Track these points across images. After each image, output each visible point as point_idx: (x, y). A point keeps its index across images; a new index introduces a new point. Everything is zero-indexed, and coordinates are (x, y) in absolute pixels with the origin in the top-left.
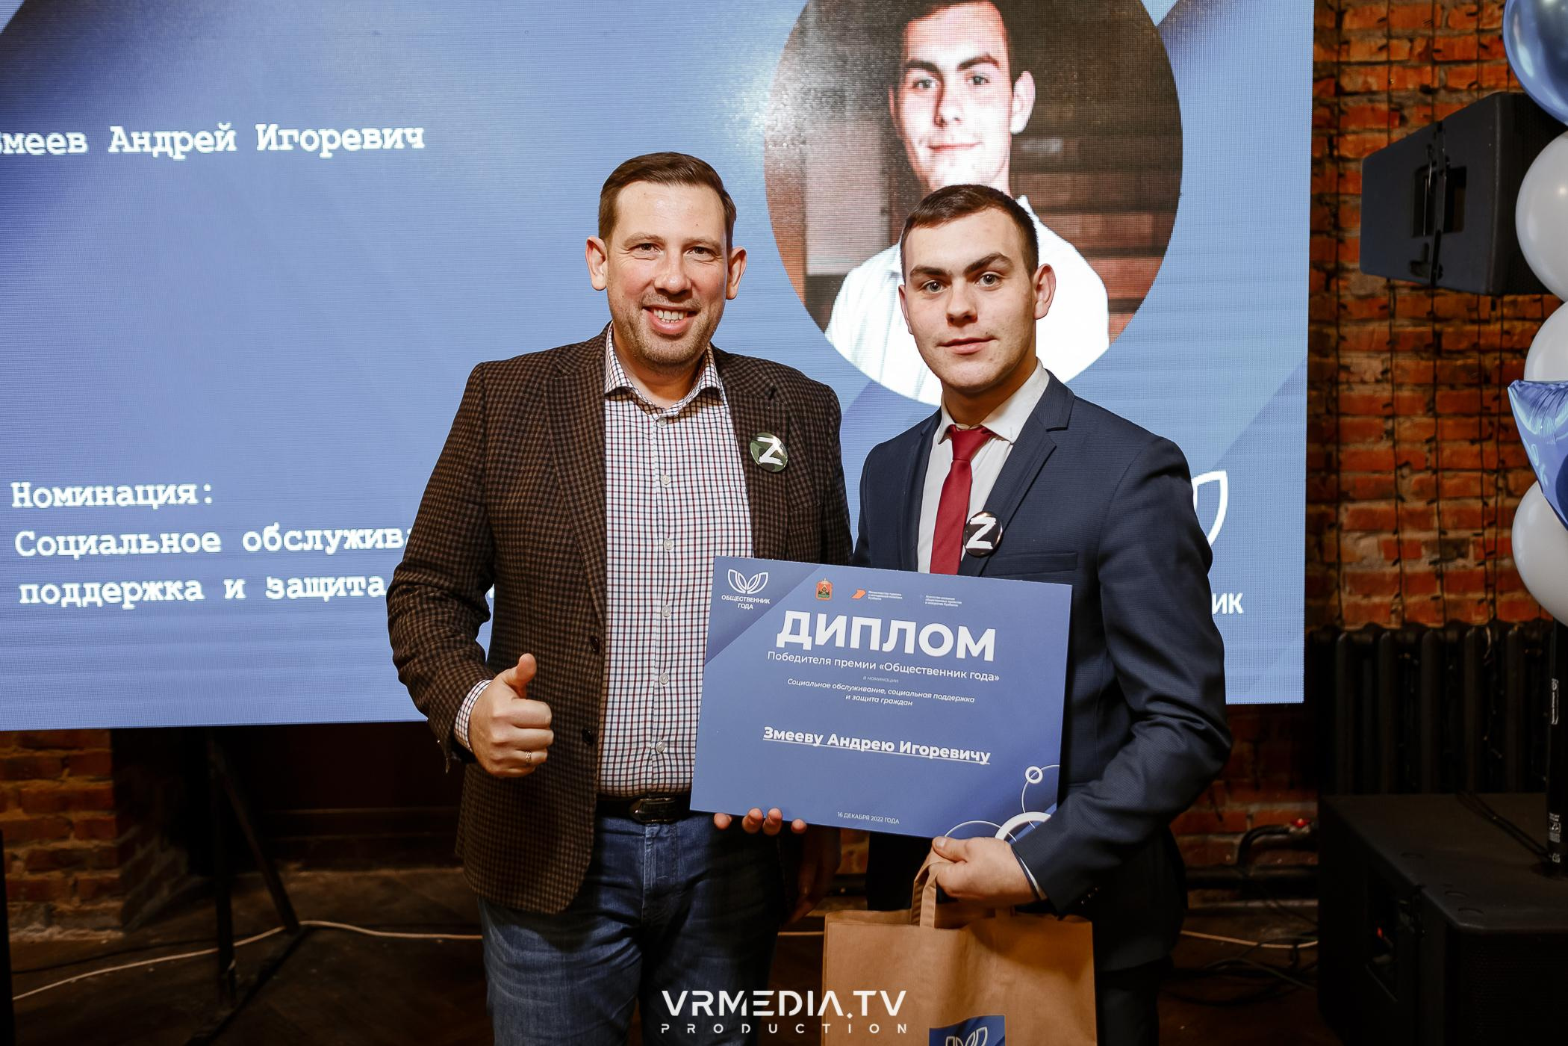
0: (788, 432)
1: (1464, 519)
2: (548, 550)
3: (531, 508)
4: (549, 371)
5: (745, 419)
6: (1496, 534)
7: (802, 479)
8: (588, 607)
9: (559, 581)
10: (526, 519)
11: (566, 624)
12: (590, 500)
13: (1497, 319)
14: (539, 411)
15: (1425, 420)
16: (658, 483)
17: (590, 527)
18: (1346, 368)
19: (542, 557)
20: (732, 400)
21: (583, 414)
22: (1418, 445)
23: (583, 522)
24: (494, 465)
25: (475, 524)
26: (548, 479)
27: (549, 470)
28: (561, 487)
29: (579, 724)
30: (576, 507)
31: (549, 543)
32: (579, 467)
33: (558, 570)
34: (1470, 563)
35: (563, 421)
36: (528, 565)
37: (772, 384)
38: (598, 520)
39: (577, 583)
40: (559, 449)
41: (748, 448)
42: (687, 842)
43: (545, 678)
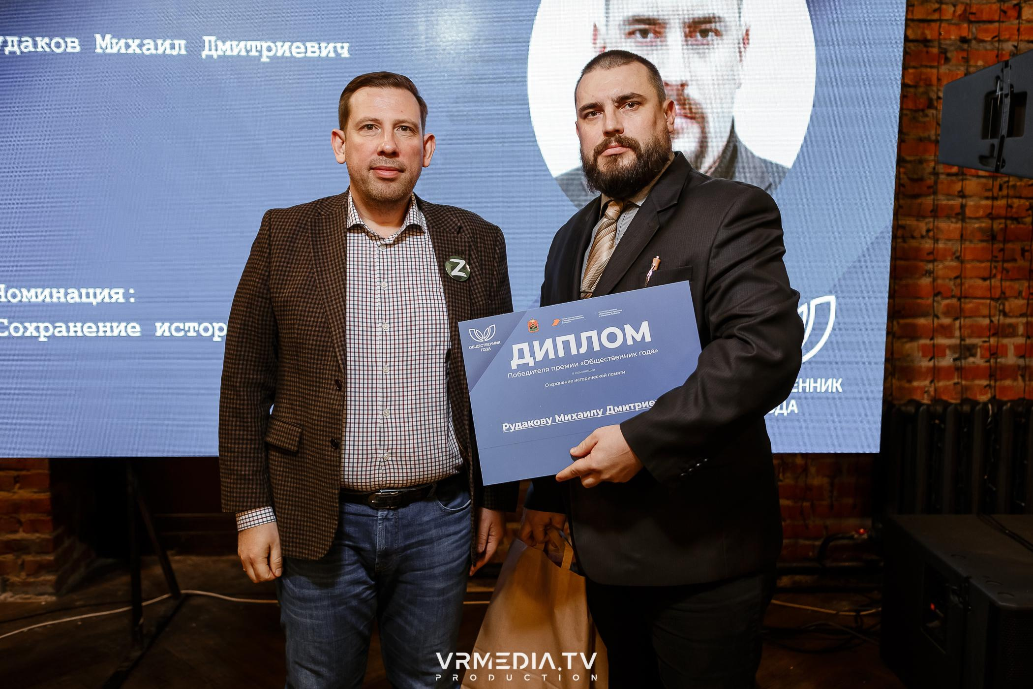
0: (470, 255)
2: (309, 326)
3: (299, 299)
4: (313, 213)
5: (442, 247)
6: (998, 341)
7: (479, 286)
8: (334, 361)
9: (316, 345)
10: (296, 306)
11: (320, 373)
12: (336, 293)
13: (1003, 197)
14: (305, 238)
16: (379, 287)
17: (336, 310)
20: (433, 234)
21: (333, 240)
23: (331, 308)
24: (276, 272)
25: (264, 311)
26: (310, 281)
27: (311, 275)
28: (318, 286)
29: (329, 437)
30: (327, 298)
31: (310, 321)
32: (330, 273)
33: (315, 338)
35: (320, 244)
36: (296, 335)
37: (459, 224)
38: (341, 306)
39: (327, 346)
40: (318, 262)
41: (444, 266)
42: (405, 522)
43: (307, 408)
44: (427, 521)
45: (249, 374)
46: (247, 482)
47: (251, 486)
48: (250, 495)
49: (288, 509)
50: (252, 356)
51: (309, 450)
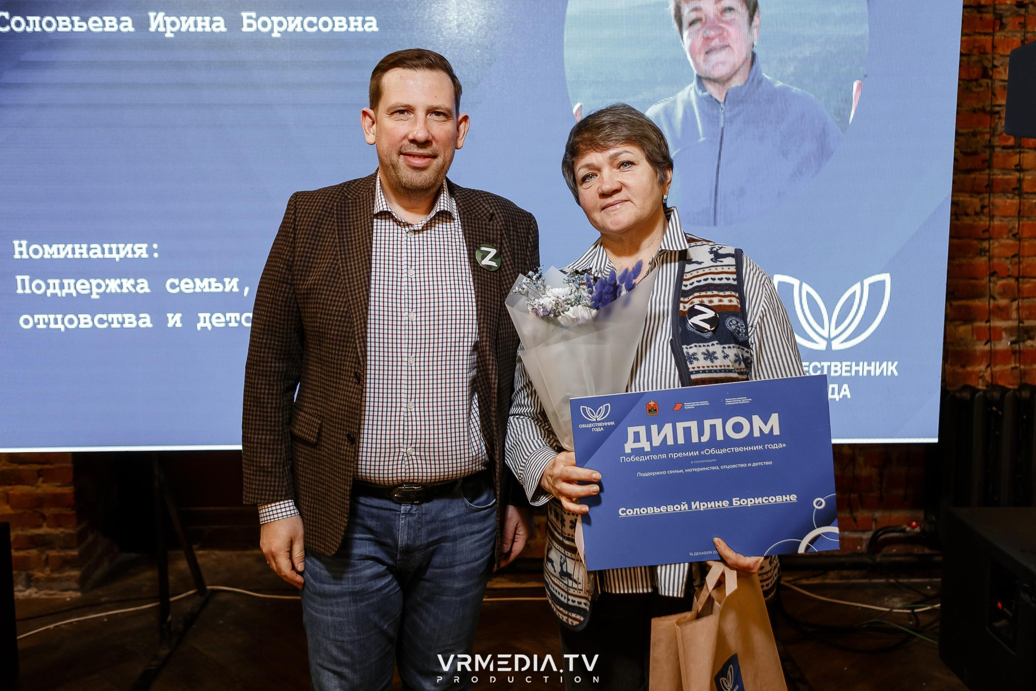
0: (502, 244)
2: (331, 315)
3: (322, 287)
4: (339, 197)
5: (472, 234)
7: (509, 276)
8: (354, 353)
9: (337, 335)
10: (319, 294)
11: (341, 364)
12: (360, 282)
14: (331, 223)
16: (406, 275)
17: (359, 300)
19: (327, 319)
20: (464, 222)
21: (360, 226)
23: (354, 297)
24: (300, 258)
25: (287, 297)
26: (334, 268)
27: (335, 262)
28: (342, 273)
29: (346, 430)
30: (350, 287)
31: (332, 310)
32: (354, 261)
33: (337, 328)
35: (346, 230)
36: (318, 325)
37: (491, 211)
38: (363, 295)
39: (348, 337)
40: (342, 248)
41: (474, 254)
42: (429, 517)
43: (327, 399)
44: (451, 518)
45: (271, 362)
46: (266, 474)
47: (269, 479)
48: (268, 488)
50: (274, 344)
51: (326, 443)
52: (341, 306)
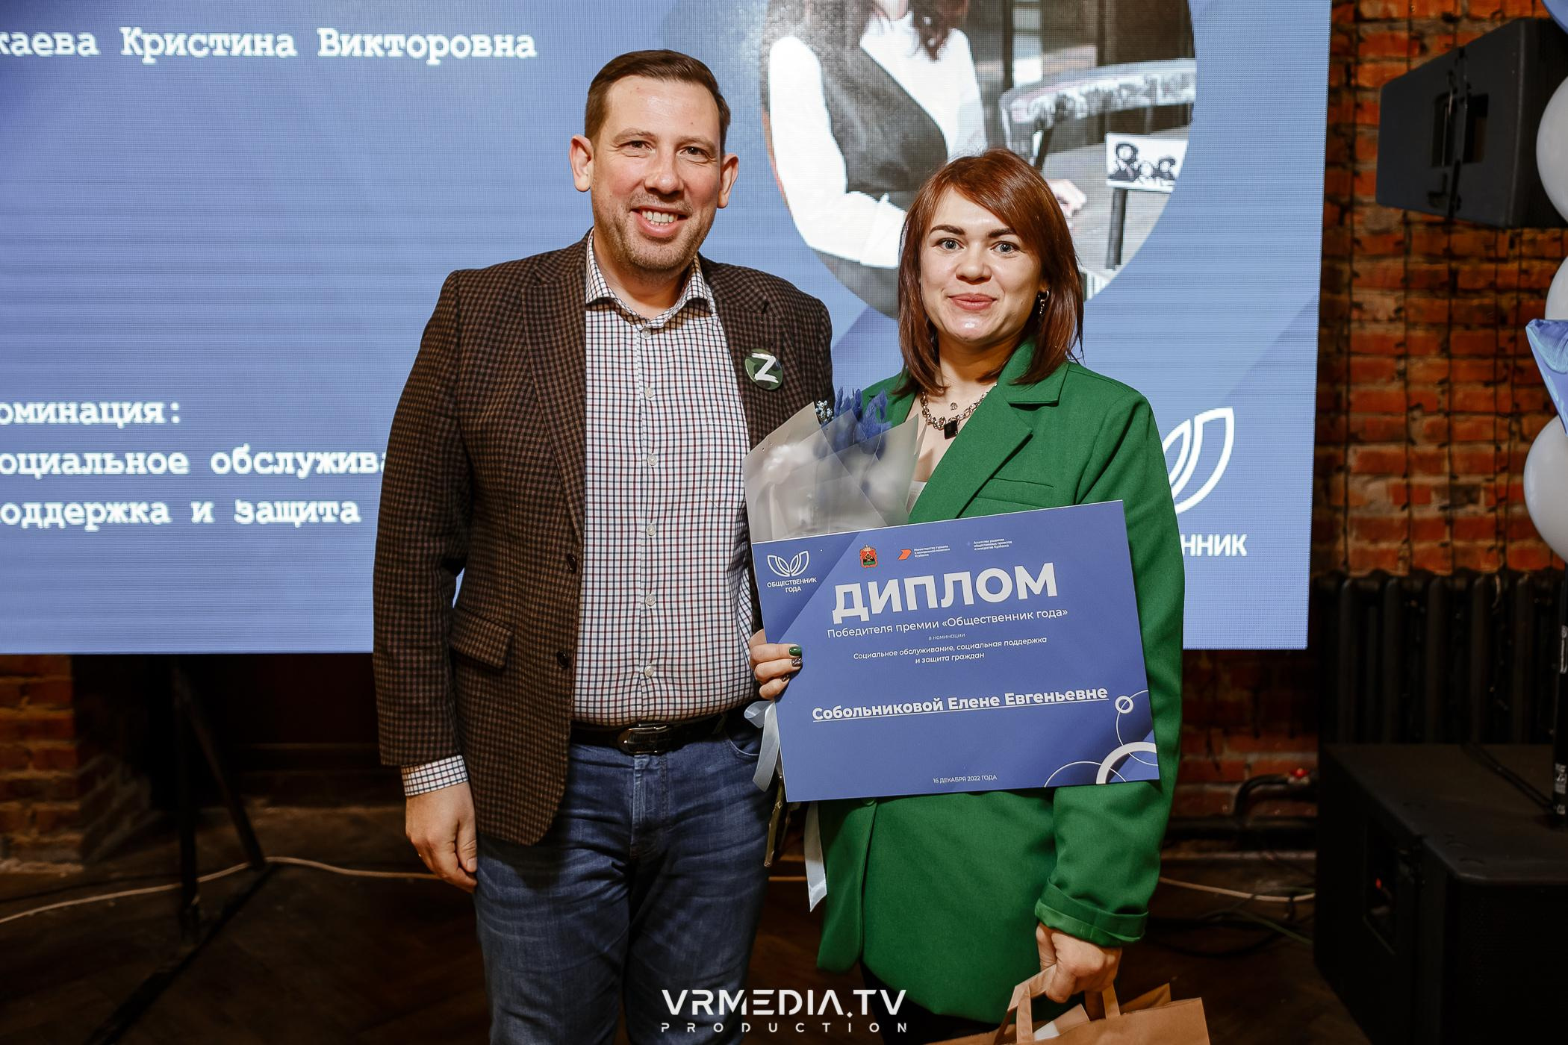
1: (1475, 465)
2: (524, 465)
3: (508, 421)
4: (527, 279)
5: (739, 333)
6: (1508, 481)
8: (565, 524)
9: (536, 497)
10: (502, 432)
12: (569, 412)
13: (1515, 258)
14: (517, 321)
15: (1439, 361)
16: (641, 397)
17: (569, 440)
18: (1359, 306)
20: (724, 314)
21: (563, 324)
22: (1431, 387)
23: (562, 436)
25: (447, 438)
26: (526, 391)
27: (527, 381)
28: (539, 399)
29: (555, 647)
30: (554, 420)
31: (526, 457)
32: (558, 379)
33: (534, 485)
34: (1479, 509)
35: (542, 331)
36: (503, 480)
37: (765, 298)
38: (577, 433)
40: (538, 360)
41: (743, 365)
42: (677, 775)
43: (521, 598)
45: (423, 541)
46: (421, 716)
47: (427, 723)
48: (426, 738)
49: (489, 760)
50: (427, 512)
51: (523, 667)
52: (539, 451)
